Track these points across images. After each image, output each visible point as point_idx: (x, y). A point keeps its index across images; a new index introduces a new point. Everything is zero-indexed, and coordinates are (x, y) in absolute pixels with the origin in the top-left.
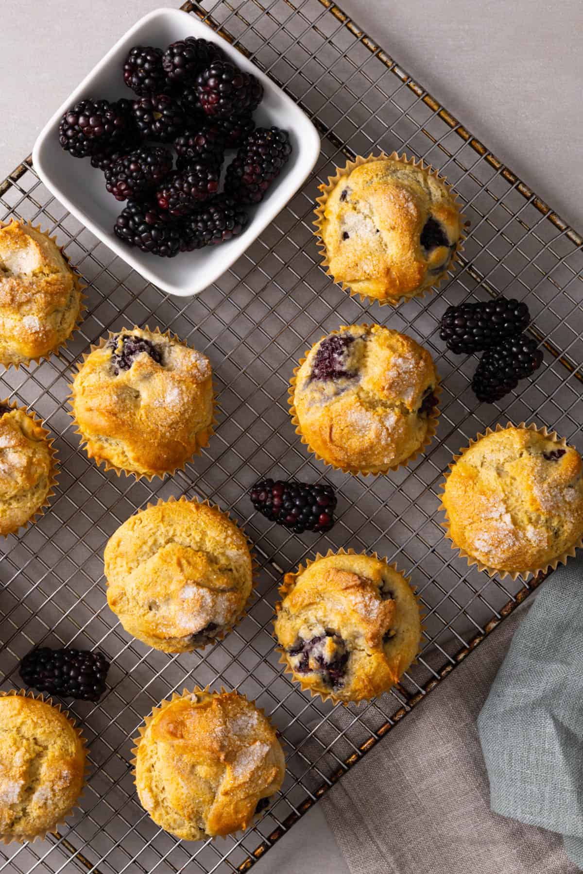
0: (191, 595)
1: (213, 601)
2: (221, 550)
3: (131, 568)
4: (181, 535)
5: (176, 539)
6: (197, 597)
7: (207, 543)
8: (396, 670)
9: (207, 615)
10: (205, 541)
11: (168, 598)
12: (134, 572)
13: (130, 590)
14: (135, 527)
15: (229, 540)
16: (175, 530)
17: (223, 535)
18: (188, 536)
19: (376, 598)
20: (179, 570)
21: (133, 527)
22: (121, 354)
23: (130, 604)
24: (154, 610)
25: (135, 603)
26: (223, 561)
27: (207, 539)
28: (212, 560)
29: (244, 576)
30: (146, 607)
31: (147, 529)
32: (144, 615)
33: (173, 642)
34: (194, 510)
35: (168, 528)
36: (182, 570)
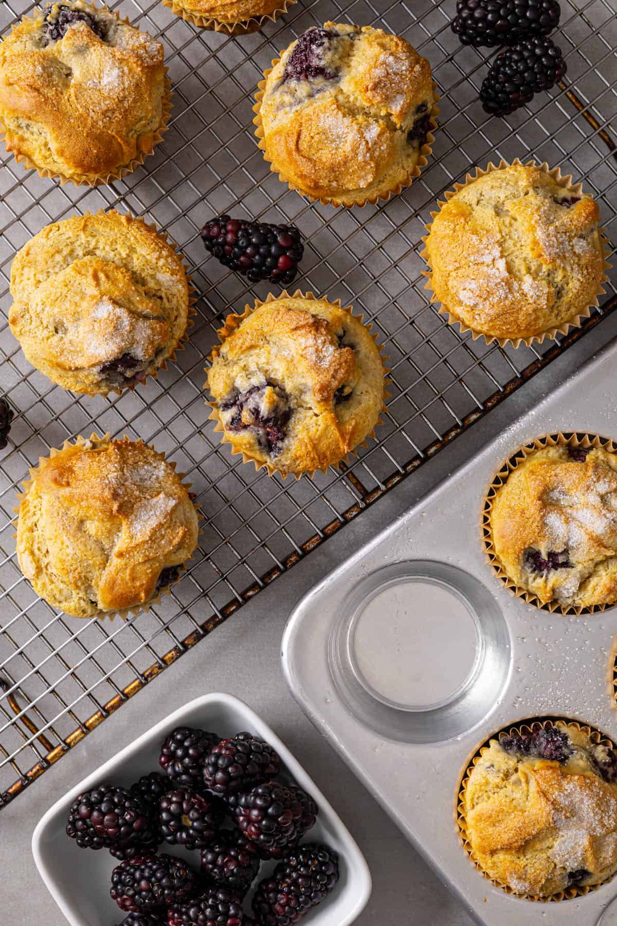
0: (106, 315)
1: (131, 324)
2: (151, 272)
3: (39, 282)
4: (104, 249)
5: (98, 252)
6: (111, 318)
7: (135, 260)
8: (347, 437)
9: (122, 340)
10: (132, 259)
11: (77, 317)
12: (41, 285)
13: (34, 306)
14: (51, 234)
15: (162, 262)
16: (98, 242)
17: (156, 255)
18: (113, 251)
19: (331, 343)
20: (94, 283)
21: (48, 235)
22: (54, 22)
23: (34, 323)
24: (60, 334)
25: (38, 323)
26: (152, 284)
27: (135, 256)
28: (137, 280)
29: (177, 310)
30: (52, 328)
31: (64, 237)
32: (48, 338)
33: (81, 375)
34: (125, 224)
35: (90, 238)
36: (98, 285)
